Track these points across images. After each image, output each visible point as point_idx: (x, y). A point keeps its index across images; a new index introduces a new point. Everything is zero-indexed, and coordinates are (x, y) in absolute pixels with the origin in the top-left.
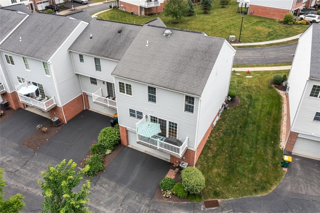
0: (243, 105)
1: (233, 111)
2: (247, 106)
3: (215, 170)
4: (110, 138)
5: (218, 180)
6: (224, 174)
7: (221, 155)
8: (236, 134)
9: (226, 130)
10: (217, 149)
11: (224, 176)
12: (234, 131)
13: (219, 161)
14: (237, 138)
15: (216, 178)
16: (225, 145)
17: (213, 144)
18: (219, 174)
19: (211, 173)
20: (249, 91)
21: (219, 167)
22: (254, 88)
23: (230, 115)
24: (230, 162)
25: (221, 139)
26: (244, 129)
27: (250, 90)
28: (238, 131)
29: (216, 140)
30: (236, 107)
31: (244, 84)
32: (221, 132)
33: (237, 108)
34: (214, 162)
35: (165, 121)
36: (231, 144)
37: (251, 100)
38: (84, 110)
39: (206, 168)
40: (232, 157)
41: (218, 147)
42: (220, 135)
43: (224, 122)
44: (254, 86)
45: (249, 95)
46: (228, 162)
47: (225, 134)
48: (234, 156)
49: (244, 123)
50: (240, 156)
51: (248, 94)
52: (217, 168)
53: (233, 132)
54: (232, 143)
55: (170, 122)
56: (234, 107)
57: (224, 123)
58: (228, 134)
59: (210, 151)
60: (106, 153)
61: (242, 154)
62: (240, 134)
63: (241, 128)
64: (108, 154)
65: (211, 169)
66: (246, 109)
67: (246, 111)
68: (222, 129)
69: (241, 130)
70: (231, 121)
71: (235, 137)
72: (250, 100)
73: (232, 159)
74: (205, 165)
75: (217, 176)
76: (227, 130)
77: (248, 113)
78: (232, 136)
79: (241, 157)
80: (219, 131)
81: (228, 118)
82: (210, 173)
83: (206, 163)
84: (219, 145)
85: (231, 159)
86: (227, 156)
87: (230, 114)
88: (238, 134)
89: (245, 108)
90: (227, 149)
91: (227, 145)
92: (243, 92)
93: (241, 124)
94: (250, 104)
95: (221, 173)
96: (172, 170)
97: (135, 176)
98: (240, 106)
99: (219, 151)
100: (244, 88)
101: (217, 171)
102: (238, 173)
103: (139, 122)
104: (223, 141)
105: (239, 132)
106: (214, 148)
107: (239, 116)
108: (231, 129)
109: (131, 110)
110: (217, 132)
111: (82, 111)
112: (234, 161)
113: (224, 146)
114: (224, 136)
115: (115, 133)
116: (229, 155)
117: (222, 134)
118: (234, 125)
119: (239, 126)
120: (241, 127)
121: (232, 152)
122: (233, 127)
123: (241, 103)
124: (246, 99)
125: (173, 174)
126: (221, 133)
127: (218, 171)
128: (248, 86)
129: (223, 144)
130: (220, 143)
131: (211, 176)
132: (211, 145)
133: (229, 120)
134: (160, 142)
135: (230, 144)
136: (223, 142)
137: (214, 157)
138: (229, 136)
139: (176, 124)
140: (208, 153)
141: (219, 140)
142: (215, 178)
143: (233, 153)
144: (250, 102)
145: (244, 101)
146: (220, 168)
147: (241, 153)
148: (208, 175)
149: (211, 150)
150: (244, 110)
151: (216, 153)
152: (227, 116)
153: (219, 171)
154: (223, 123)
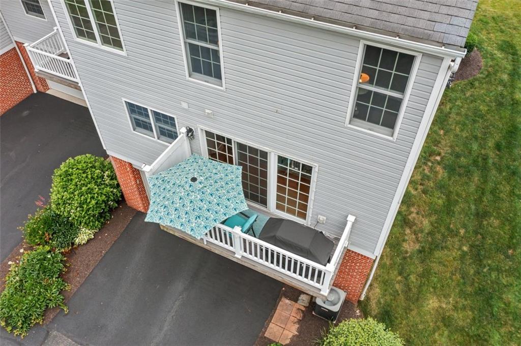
0: (495, 74)
1: (468, 94)
2: (505, 77)
3: (432, 303)
4: (81, 194)
5: (443, 340)
6: (461, 316)
7: (446, 247)
8: (485, 169)
9: (453, 158)
10: (432, 224)
11: (461, 323)
12: (480, 159)
13: (441, 268)
14: (490, 185)
15: (437, 334)
16: (457, 209)
17: (419, 206)
18: (443, 318)
19: (419, 314)
20: (502, 32)
21: (442, 291)
22: (515, 20)
23: (460, 107)
24: (478, 273)
25: (441, 187)
26: (510, 153)
27: (503, 27)
28: (490, 161)
29: (425, 192)
30: (476, 80)
31: (484, 11)
32: (439, 163)
33: (477, 84)
34: (426, 274)
35: (264, 155)
36: (475, 204)
37: (516, 57)
38: (33, 94)
39: (402, 297)
40: (482, 253)
41: (434, 218)
42: (436, 173)
43: (443, 129)
44: (511, 15)
45: (504, 41)
46: (472, 272)
47: (451, 170)
48: (491, 249)
49: (505, 131)
50: (509, 247)
51: (502, 38)
52: (438, 296)
53: (475, 162)
54: (479, 201)
55: (282, 160)
56: (466, 81)
57: (445, 134)
58: (462, 171)
59: (408, 231)
60: (77, 241)
61: (514, 241)
62: (500, 171)
63: (499, 150)
64: (83, 242)
65: (417, 300)
66: (504, 86)
67: (505, 93)
68: (439, 154)
69: (500, 158)
70: (464, 124)
71: (485, 182)
72: (510, 57)
73: (485, 262)
74: (397, 286)
75: (440, 324)
76: (458, 156)
77: (513, 100)
78: (476, 178)
79: (510, 251)
80: (432, 158)
81: (453, 115)
82: (414, 313)
83: (399, 278)
84: (436, 212)
85: (481, 261)
86: (465, 248)
87: (458, 103)
88: (494, 172)
89: (501, 82)
90: (464, 226)
91: (463, 210)
92: (484, 32)
93: (497, 137)
94: (514, 69)
95: (451, 313)
96: (287, 301)
97: (165, 328)
98: (487, 76)
99: (439, 232)
100: (487, 23)
101: (436, 305)
102: (506, 313)
103: (167, 150)
104: (448, 196)
105: (494, 164)
106: (421, 223)
107: (486, 109)
108: (470, 153)
109: (132, 108)
110: (425, 164)
111: (28, 98)
112: (491, 269)
113: (454, 213)
114: (450, 180)
115: (102, 177)
116: (472, 246)
117: (441, 173)
118: (476, 138)
119: (491, 143)
120: (498, 147)
121: (479, 236)
122: (475, 146)
123: (486, 66)
124: (499, 54)
125: (292, 318)
126: (438, 168)
127: (440, 307)
128: (495, 15)
129: (448, 209)
130: (440, 202)
131: (421, 327)
132: (412, 209)
133: (458, 123)
134: (244, 240)
135: (473, 207)
136: (449, 200)
137: (425, 253)
138: (465, 179)
139: (308, 169)
140: (404, 240)
141: (437, 194)
142: (434, 332)
143: (483, 238)
144: (514, 65)
145: (495, 62)
146: (446, 296)
147: (512, 238)
148: (411, 324)
149: (414, 227)
150: (500, 88)
151: (430, 239)
152: (451, 109)
153: (444, 306)
154: (442, 132)
